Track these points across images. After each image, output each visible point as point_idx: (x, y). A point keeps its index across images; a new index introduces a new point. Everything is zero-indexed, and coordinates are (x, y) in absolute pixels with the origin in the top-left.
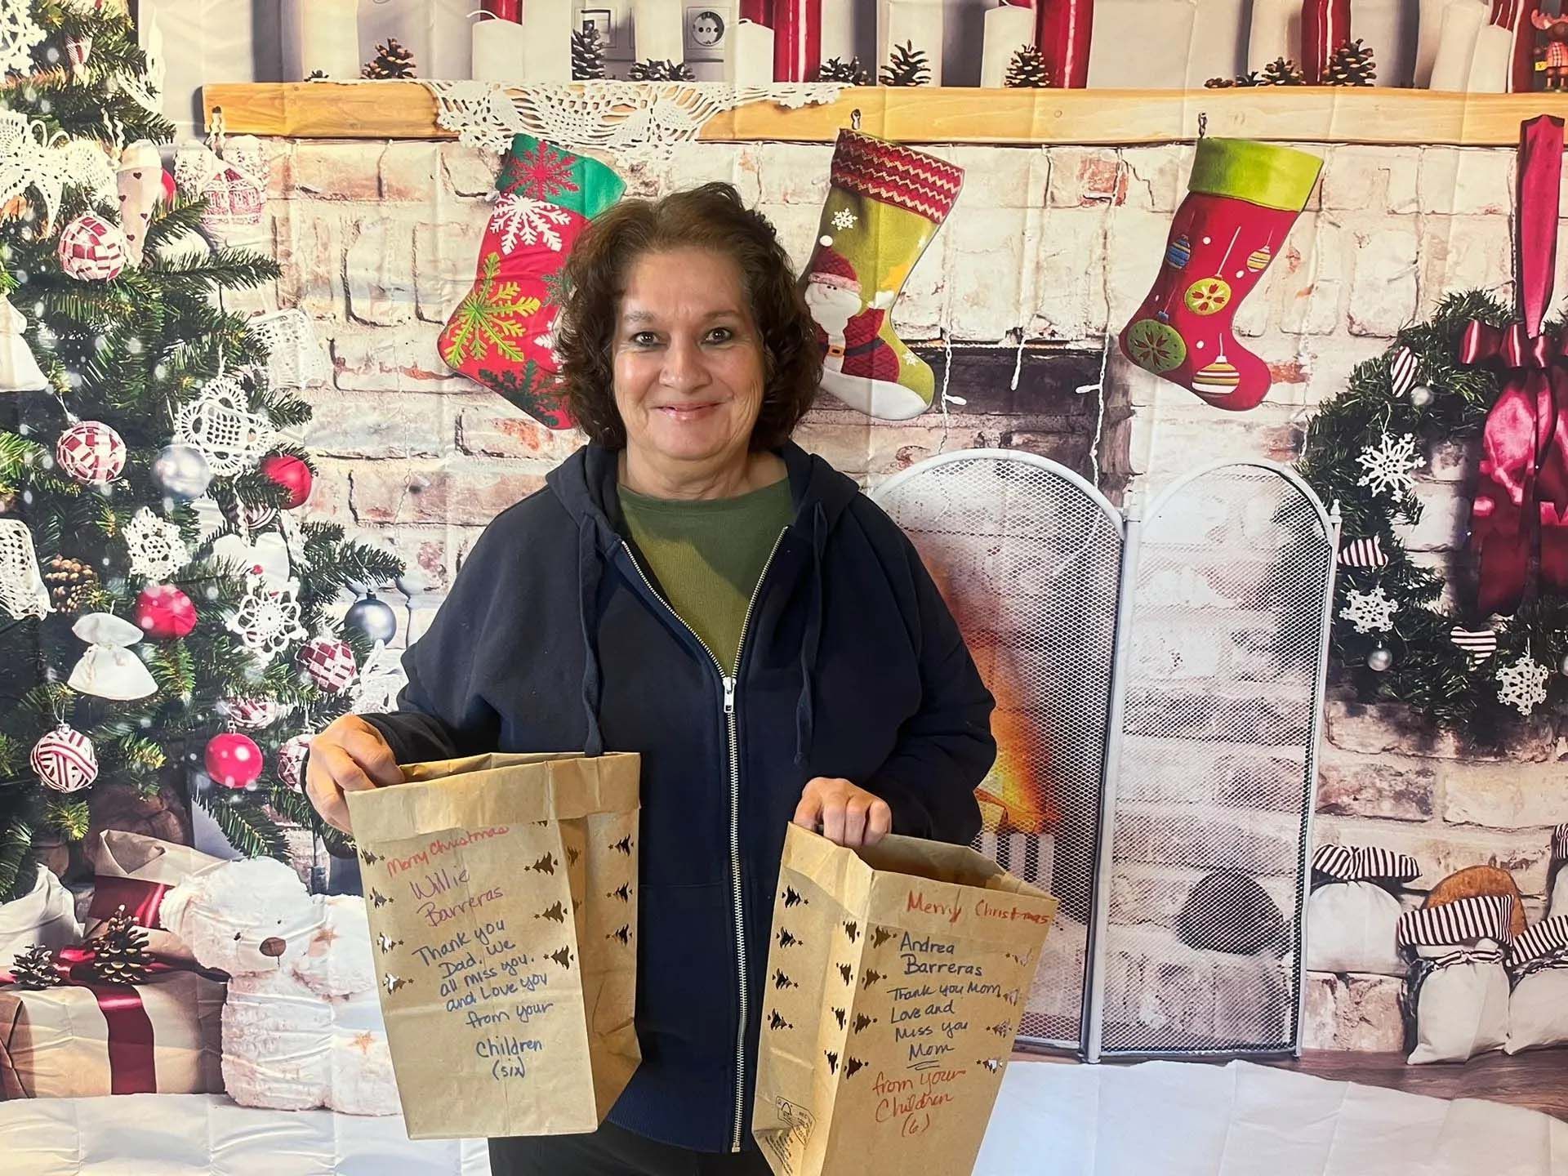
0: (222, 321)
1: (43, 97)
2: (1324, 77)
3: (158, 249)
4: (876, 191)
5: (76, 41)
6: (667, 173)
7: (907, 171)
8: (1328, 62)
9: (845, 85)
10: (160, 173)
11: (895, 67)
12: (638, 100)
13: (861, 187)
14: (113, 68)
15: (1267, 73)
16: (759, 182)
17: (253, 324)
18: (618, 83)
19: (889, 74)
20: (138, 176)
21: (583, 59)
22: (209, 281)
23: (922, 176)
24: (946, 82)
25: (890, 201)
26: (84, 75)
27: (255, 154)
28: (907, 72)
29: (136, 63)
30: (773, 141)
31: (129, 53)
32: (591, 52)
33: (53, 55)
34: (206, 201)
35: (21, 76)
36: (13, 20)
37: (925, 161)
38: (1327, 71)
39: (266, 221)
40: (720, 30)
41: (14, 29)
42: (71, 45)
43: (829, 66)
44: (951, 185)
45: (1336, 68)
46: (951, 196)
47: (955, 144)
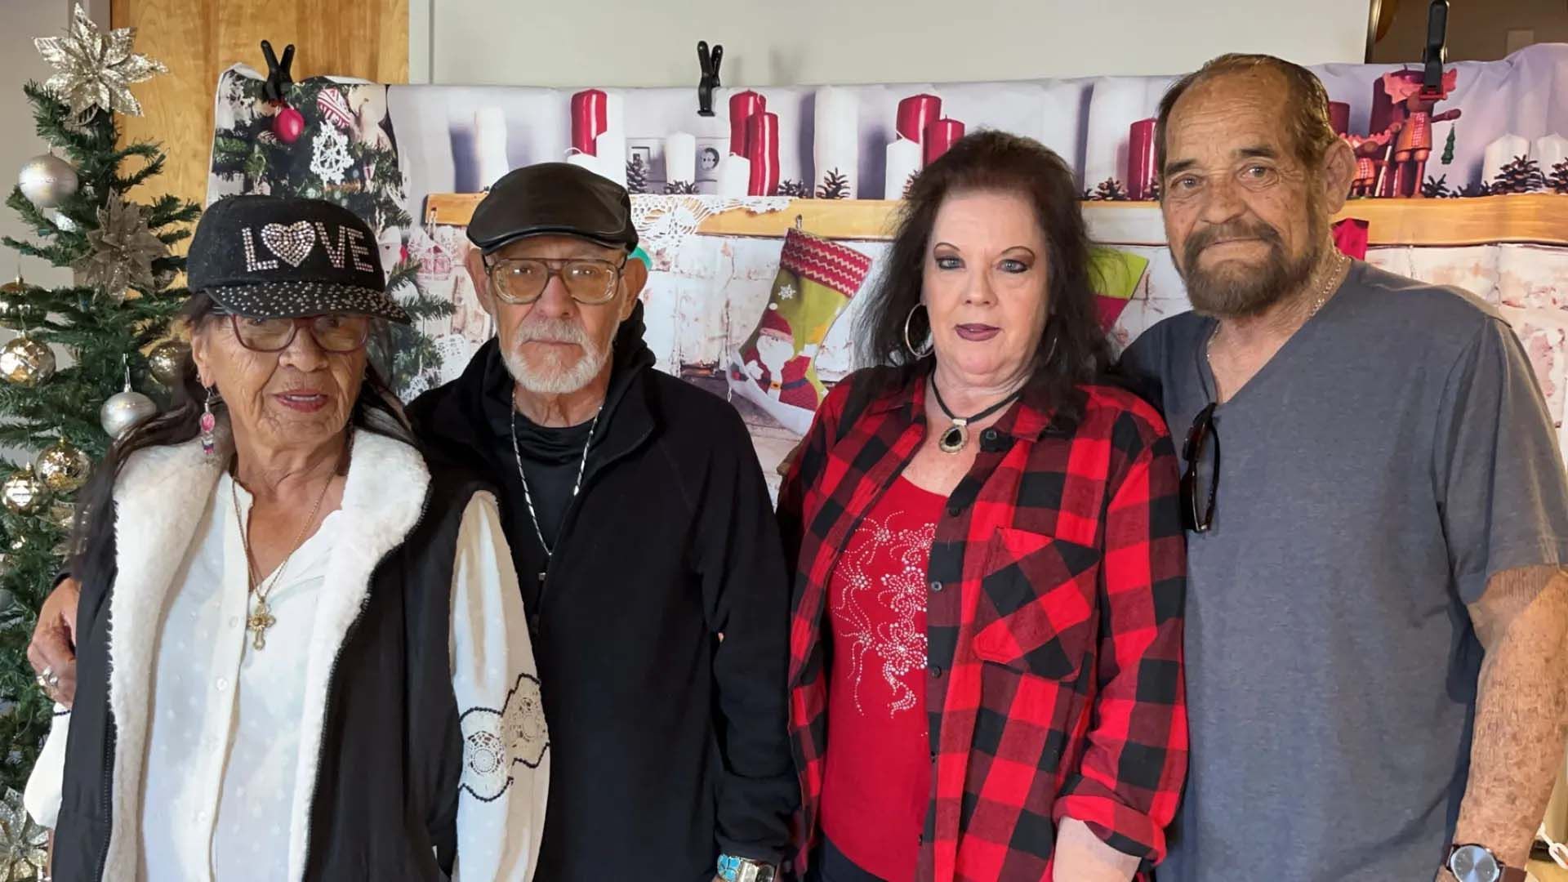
0: (422, 342)
1: (345, 197)
2: (1146, 197)
3: (393, 293)
4: (811, 272)
5: (368, 164)
6: (677, 256)
7: (833, 260)
8: (1150, 182)
9: (793, 198)
10: (399, 247)
11: (826, 186)
12: (667, 207)
13: (800, 269)
14: (384, 182)
15: (1099, 190)
16: (733, 264)
17: (437, 342)
18: (656, 196)
19: (823, 191)
20: (388, 248)
21: (634, 180)
22: (418, 314)
23: (843, 264)
24: (861, 196)
25: (819, 281)
26: (370, 186)
27: (451, 237)
28: (834, 190)
29: (397, 179)
30: (743, 236)
31: (393, 173)
32: (639, 175)
33: (356, 174)
34: (419, 266)
35: (335, 184)
36: (338, 153)
37: (847, 252)
38: (1148, 190)
39: (452, 281)
40: (716, 160)
41: (338, 157)
42: (365, 168)
43: (784, 185)
44: (862, 271)
45: (1156, 187)
46: (860, 278)
47: (867, 240)
